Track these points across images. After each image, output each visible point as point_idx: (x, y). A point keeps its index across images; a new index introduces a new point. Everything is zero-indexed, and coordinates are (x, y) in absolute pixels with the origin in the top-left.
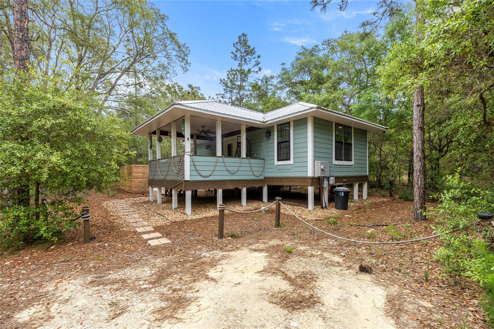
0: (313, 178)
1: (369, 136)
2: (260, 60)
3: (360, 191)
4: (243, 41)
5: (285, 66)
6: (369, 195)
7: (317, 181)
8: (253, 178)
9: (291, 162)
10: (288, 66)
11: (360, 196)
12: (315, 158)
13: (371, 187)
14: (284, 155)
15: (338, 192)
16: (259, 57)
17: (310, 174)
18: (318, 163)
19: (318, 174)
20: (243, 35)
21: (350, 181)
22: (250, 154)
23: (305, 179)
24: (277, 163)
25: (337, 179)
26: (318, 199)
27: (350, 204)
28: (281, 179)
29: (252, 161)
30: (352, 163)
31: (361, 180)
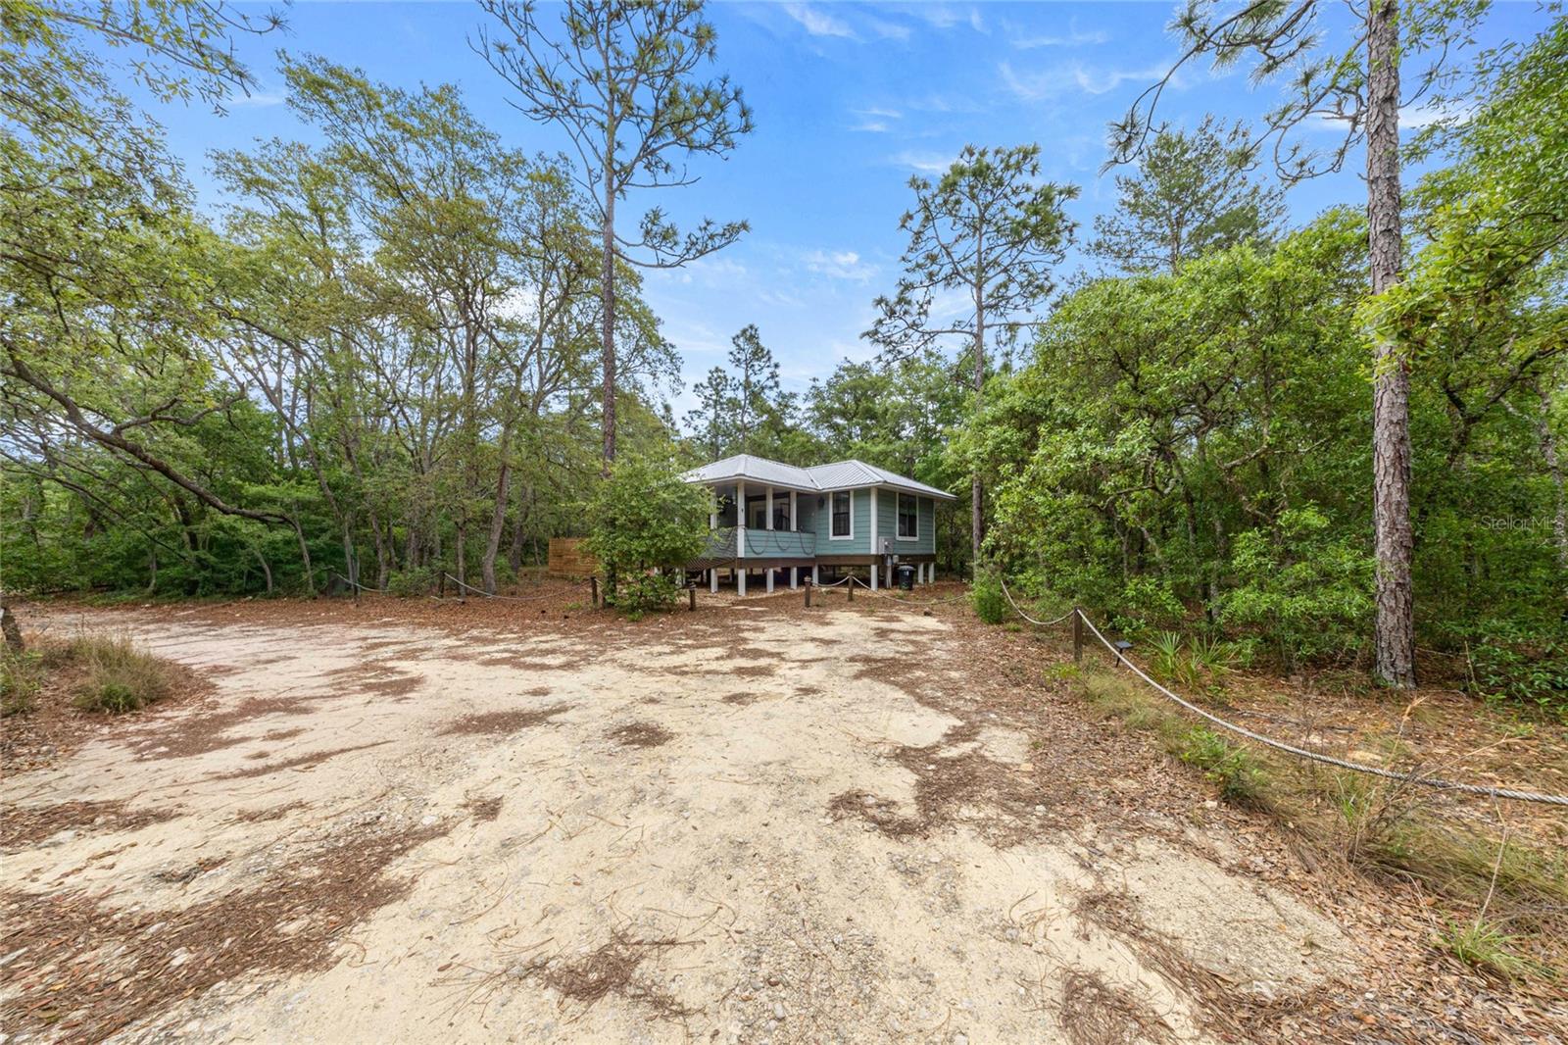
0: (877, 556)
1: (936, 505)
2: (778, 371)
3: (926, 574)
4: (750, 335)
5: (818, 384)
6: (936, 579)
7: (881, 560)
8: (804, 556)
9: (851, 537)
10: (822, 384)
11: (926, 580)
12: (879, 533)
13: (938, 568)
14: (841, 527)
15: (903, 571)
16: (776, 366)
17: (873, 551)
18: (882, 539)
19: (882, 552)
20: (751, 327)
21: (914, 560)
22: (801, 528)
23: (868, 556)
24: (832, 538)
25: (902, 557)
26: (881, 584)
27: (915, 586)
28: (838, 557)
29: (804, 535)
30: (916, 539)
31: (928, 559)
